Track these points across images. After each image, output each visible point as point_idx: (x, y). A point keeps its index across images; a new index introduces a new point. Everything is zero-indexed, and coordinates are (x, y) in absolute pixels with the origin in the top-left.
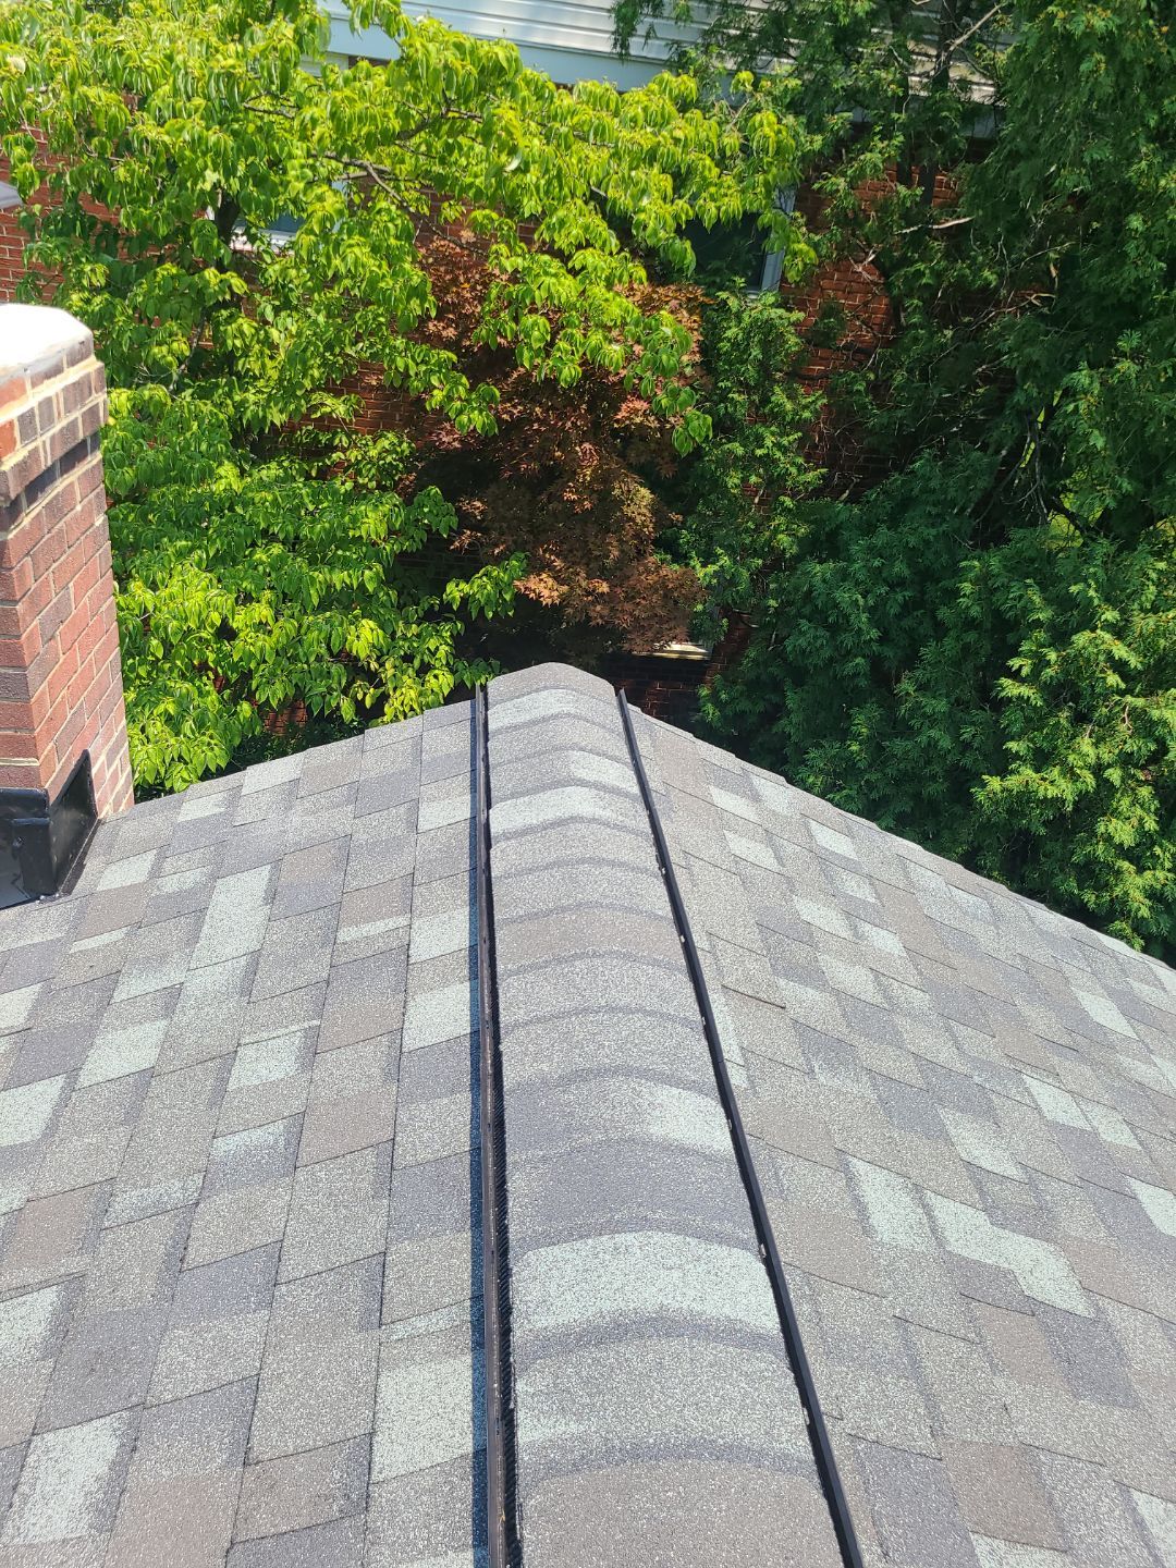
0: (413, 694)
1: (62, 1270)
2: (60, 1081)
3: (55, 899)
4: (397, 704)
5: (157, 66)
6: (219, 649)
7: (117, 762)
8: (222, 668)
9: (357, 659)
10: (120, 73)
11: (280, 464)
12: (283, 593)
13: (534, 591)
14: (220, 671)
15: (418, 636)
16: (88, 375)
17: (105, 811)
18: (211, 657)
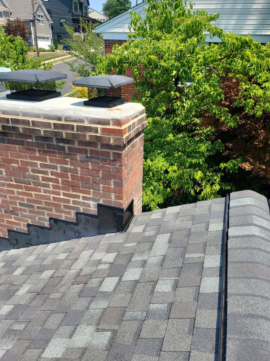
0: (209, 190)
1: (113, 328)
2: (118, 278)
3: (123, 233)
4: (205, 192)
5: (166, 50)
6: (164, 175)
7: (139, 202)
8: (165, 180)
9: (196, 180)
10: (158, 52)
11: (183, 134)
12: (180, 164)
13: (244, 167)
14: (164, 180)
15: (212, 176)
16: (143, 117)
17: (135, 213)
18: (162, 177)
